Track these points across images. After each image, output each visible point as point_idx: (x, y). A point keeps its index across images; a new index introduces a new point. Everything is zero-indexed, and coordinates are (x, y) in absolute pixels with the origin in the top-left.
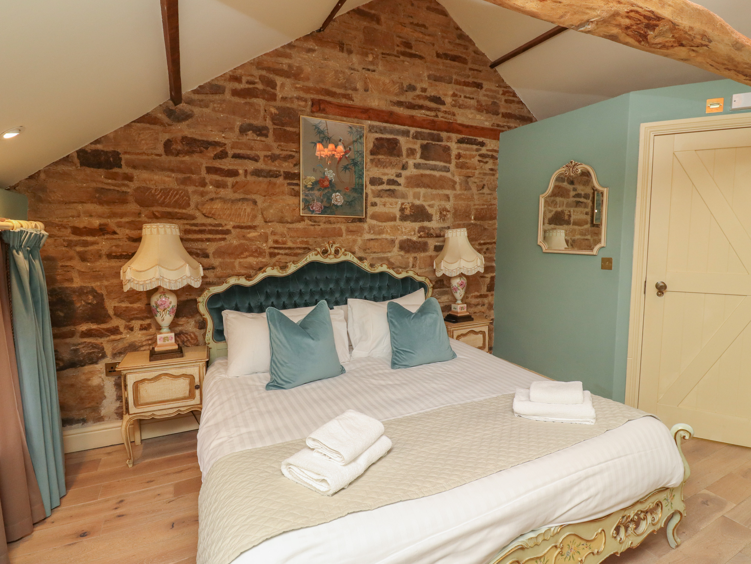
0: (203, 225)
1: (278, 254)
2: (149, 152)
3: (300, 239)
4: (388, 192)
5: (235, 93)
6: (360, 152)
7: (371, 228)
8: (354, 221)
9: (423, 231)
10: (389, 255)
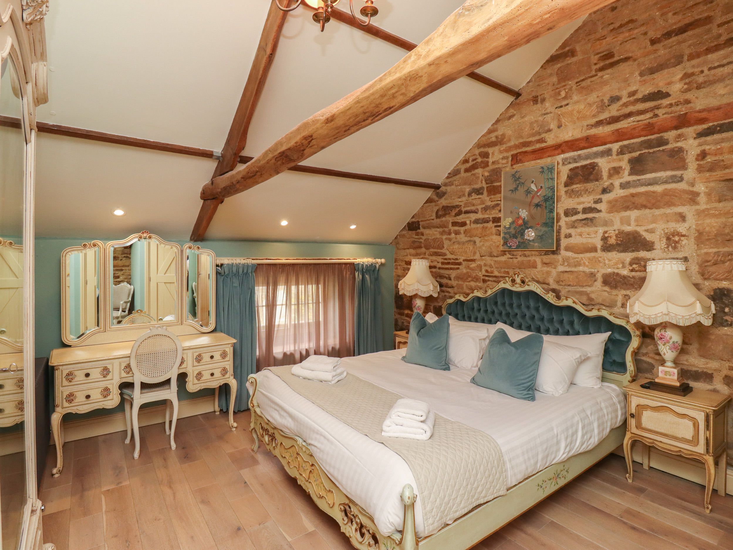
0: (450, 259)
1: (489, 280)
2: (429, 218)
3: (503, 270)
4: (584, 222)
5: (467, 170)
6: (551, 188)
7: (566, 260)
8: (547, 253)
9: (636, 264)
10: (588, 289)
